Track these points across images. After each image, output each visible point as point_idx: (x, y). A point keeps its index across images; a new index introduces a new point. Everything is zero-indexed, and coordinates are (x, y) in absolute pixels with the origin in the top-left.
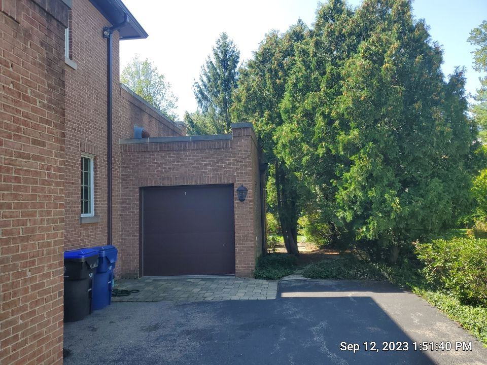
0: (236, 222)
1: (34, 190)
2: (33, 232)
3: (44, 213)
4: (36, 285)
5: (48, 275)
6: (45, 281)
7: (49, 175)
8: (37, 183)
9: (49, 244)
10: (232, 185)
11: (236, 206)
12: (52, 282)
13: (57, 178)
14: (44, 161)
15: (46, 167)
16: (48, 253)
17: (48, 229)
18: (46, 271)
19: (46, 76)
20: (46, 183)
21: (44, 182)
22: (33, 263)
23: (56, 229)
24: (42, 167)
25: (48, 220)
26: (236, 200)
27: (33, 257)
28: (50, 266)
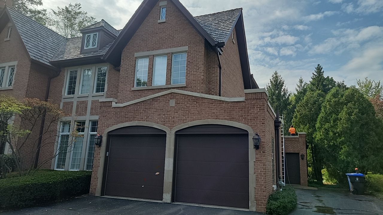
0: (300, 166)
10: (298, 154)
11: (300, 161)
26: (300, 159)
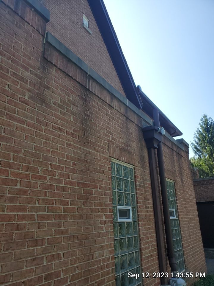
4: (198, 235)
5: (199, 233)
9: (197, 223)
15: (193, 198)
18: (198, 231)
22: (196, 228)
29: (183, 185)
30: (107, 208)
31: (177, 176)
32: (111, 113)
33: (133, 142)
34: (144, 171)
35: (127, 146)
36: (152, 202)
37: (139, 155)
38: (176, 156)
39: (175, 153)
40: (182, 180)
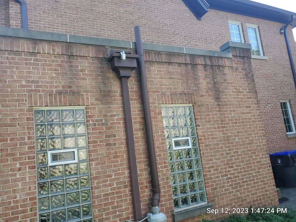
1: (250, 125)
2: (252, 141)
3: (255, 134)
4: (258, 161)
5: (262, 158)
6: (261, 160)
7: (255, 119)
8: (250, 122)
9: (260, 146)
12: (265, 161)
13: (259, 119)
14: (252, 113)
15: (253, 116)
16: (261, 149)
17: (259, 140)
18: (261, 156)
19: (246, 81)
20: (254, 122)
21: (253, 121)
22: (255, 153)
23: (262, 139)
24: (251, 116)
25: (258, 136)
27: (255, 150)
28: (263, 154)
29: (219, 105)
30: (24, 156)
31: (202, 96)
32: (36, 60)
33: (84, 79)
34: (109, 107)
35: (70, 87)
36: (124, 137)
37: (98, 91)
38: (206, 70)
39: (200, 68)
40: (218, 99)
